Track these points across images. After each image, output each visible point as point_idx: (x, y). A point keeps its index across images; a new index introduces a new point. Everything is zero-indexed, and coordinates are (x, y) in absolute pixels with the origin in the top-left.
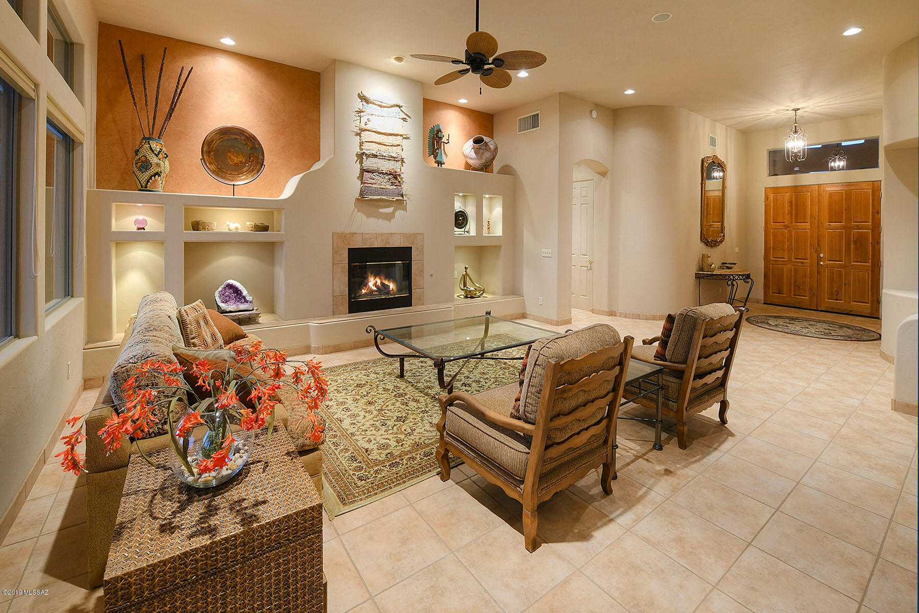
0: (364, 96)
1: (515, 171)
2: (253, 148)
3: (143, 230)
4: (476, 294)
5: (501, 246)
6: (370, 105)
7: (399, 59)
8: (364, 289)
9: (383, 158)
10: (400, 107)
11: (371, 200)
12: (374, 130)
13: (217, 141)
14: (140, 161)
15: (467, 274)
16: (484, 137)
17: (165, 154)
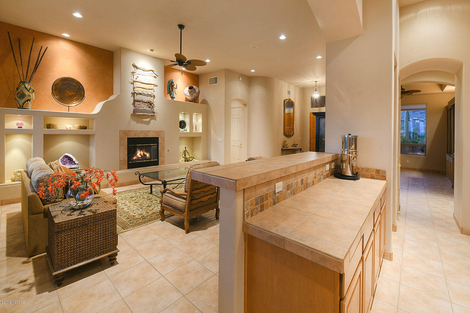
0: (135, 65)
1: (207, 102)
2: (79, 88)
3: (21, 128)
4: (190, 159)
5: (201, 137)
6: (138, 70)
7: (152, 50)
8: (135, 157)
9: (145, 95)
10: (153, 71)
11: (139, 115)
12: (140, 82)
13: (60, 84)
14: (20, 93)
15: (186, 150)
16: (193, 86)
17: (33, 90)
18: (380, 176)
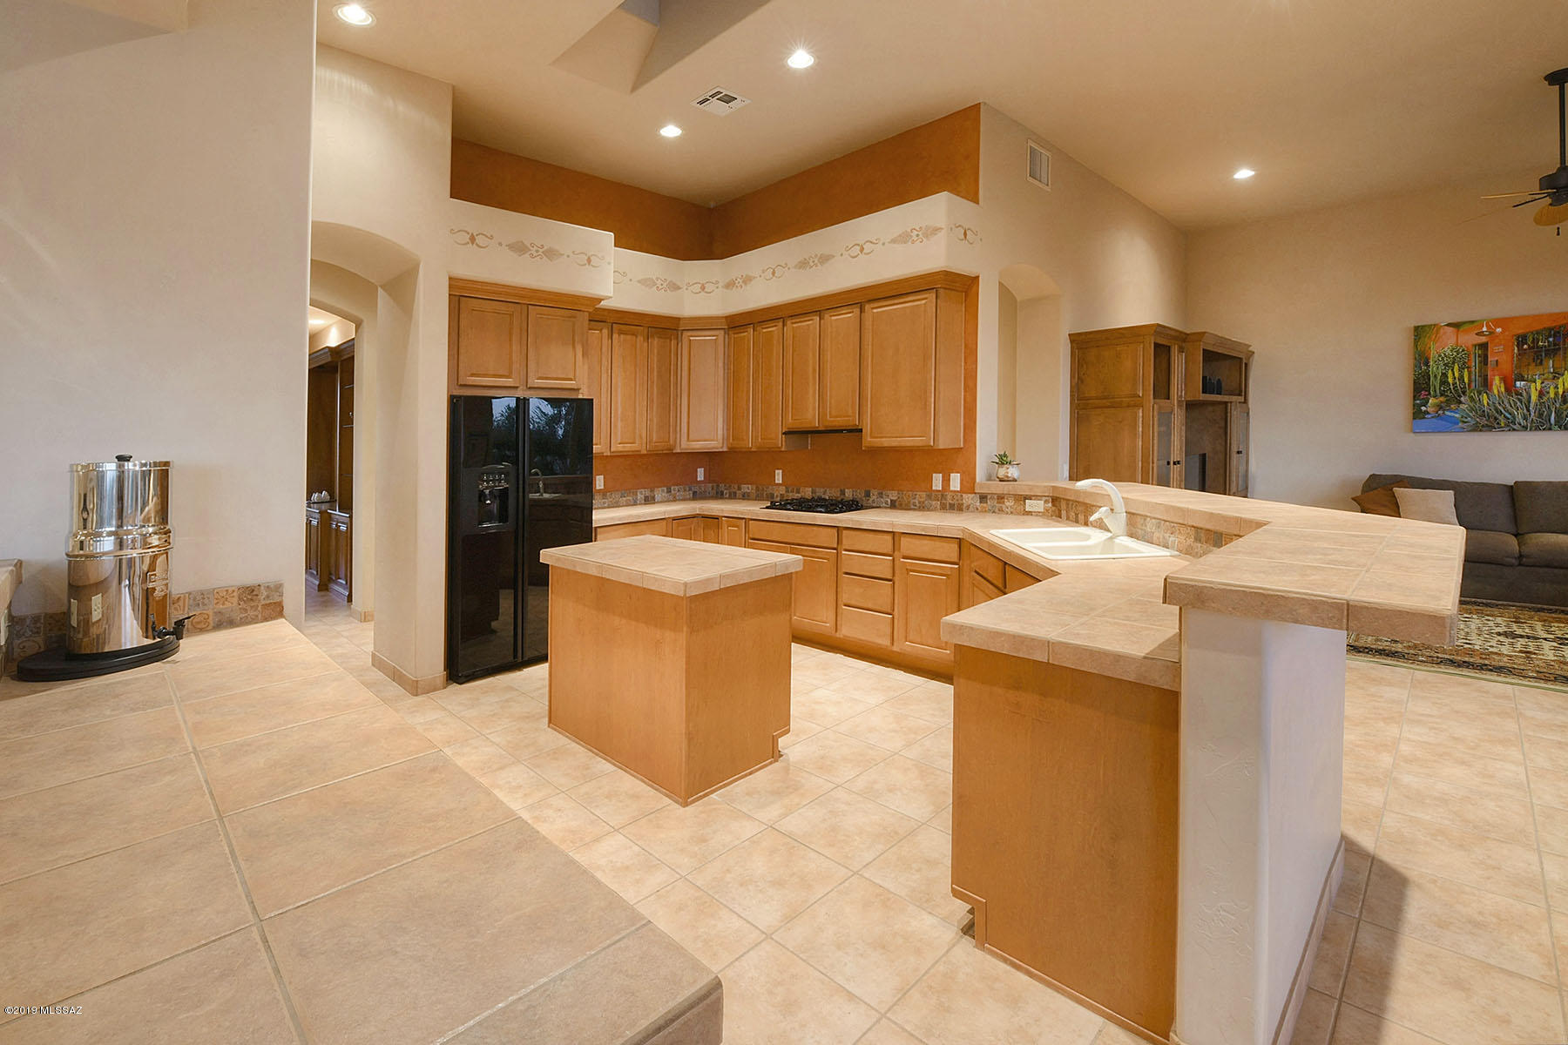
18: (259, 608)
